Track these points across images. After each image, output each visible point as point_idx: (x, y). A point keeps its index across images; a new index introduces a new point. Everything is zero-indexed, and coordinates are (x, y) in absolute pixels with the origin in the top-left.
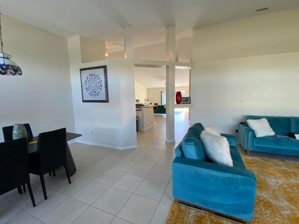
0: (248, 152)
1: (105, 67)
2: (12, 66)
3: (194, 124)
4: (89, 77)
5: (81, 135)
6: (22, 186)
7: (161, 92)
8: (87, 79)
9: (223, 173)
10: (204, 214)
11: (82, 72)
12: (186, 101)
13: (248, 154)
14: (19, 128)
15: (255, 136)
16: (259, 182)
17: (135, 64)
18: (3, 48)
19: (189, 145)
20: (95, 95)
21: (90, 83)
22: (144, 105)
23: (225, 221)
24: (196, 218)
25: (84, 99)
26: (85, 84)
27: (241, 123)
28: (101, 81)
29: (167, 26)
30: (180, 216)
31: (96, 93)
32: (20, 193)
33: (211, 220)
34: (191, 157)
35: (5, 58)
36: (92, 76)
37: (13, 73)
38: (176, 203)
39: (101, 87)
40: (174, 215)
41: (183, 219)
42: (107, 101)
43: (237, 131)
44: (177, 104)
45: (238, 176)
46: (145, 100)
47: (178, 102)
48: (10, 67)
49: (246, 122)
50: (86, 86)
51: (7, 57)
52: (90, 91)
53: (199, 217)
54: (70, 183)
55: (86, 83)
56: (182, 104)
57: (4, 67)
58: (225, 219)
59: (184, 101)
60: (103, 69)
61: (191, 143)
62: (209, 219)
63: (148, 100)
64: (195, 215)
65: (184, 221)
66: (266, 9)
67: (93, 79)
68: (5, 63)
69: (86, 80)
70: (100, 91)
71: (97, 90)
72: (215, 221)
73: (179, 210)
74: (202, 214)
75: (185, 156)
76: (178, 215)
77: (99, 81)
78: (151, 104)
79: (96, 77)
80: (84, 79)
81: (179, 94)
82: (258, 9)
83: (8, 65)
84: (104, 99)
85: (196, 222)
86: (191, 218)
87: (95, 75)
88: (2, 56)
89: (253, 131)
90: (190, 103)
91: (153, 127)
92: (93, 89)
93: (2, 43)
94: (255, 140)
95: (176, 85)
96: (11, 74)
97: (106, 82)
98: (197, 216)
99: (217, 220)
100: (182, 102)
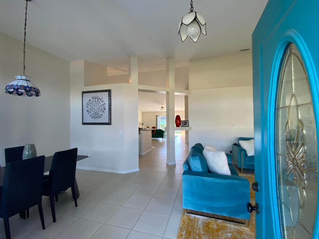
0: (242, 170)
1: (109, 91)
2: (34, 88)
3: (195, 144)
4: (91, 99)
5: (87, 157)
6: (26, 211)
7: (157, 116)
8: (89, 101)
9: (224, 180)
10: (210, 221)
11: (85, 95)
12: (185, 124)
13: (242, 172)
14: (30, 148)
15: (246, 155)
16: (252, 193)
17: (139, 89)
18: (25, 71)
19: (195, 160)
20: (97, 118)
21: (93, 106)
22: (142, 129)
23: (228, 224)
24: (204, 224)
25: (85, 122)
26: (87, 107)
27: (235, 144)
28: (104, 104)
29: (168, 58)
30: (191, 224)
31: (99, 116)
32: (23, 219)
33: (217, 224)
34: (198, 170)
35: (27, 80)
36: (95, 99)
37: (29, 95)
38: (186, 214)
39: (104, 110)
40: (185, 224)
41: (193, 226)
42: (109, 124)
43: (231, 152)
44: (177, 126)
45: (236, 181)
46: (140, 124)
47: (178, 125)
48: (33, 89)
49: (239, 143)
50: (88, 109)
51: (28, 80)
52: (91, 114)
53: (206, 223)
54: (76, 206)
55: (87, 105)
56: (181, 127)
57: (28, 89)
58: (228, 222)
59: (182, 124)
60: (107, 93)
61: (197, 158)
62: (215, 224)
63: (143, 124)
64: (203, 222)
65: (194, 227)
66: (248, 50)
67: (96, 101)
68: (29, 85)
69: (88, 103)
70: (103, 113)
71: (99, 112)
72: (220, 225)
73: (189, 219)
74: (209, 221)
75: (192, 170)
76: (188, 223)
77: (102, 103)
78: (148, 127)
79: (99, 100)
80: (86, 101)
81: (178, 117)
82: (242, 49)
83: (31, 87)
84: (107, 121)
85: (205, 227)
86: (200, 224)
87: (98, 98)
88: (25, 79)
89: (245, 151)
90: (188, 126)
91: (151, 151)
92: (96, 111)
93: (24, 67)
94: (247, 158)
95: (176, 109)
96: (27, 95)
97: (110, 105)
98: (205, 223)
99: (222, 224)
100: (182, 125)
